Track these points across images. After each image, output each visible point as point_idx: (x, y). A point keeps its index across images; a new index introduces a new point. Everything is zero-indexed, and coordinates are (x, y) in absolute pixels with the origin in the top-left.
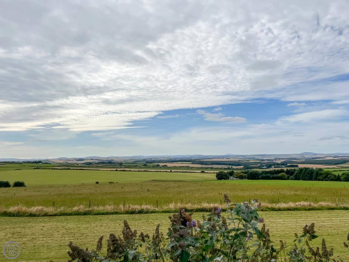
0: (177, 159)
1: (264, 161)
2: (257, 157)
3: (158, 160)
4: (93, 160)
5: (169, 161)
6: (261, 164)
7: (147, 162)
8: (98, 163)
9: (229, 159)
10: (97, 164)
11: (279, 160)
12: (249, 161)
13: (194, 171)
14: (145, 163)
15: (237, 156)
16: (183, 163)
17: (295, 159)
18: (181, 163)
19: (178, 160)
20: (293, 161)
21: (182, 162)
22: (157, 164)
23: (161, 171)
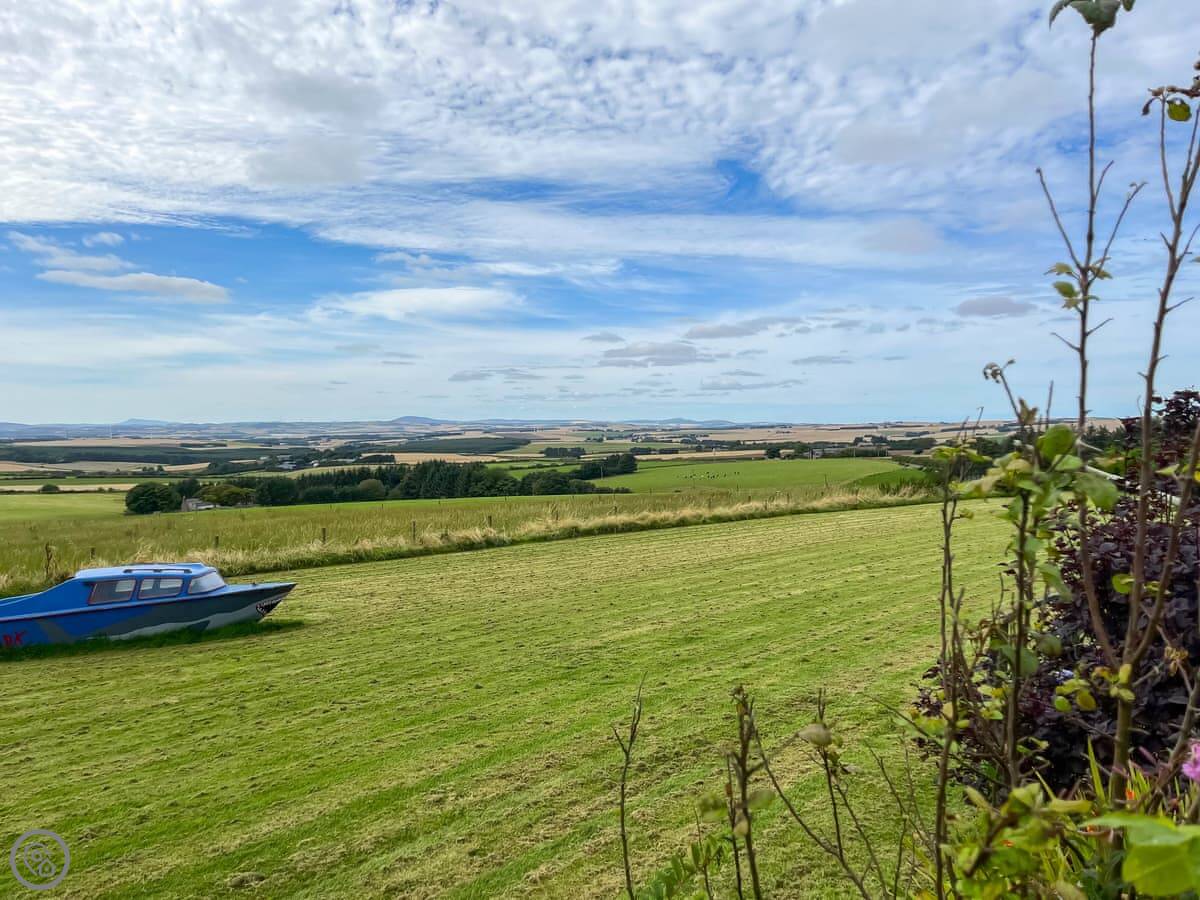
1: (278, 444)
2: (251, 432)
6: (271, 457)
9: (140, 438)
11: (328, 440)
12: (225, 445)
13: (6, 488)
15: (171, 428)
17: (378, 437)
20: (373, 445)
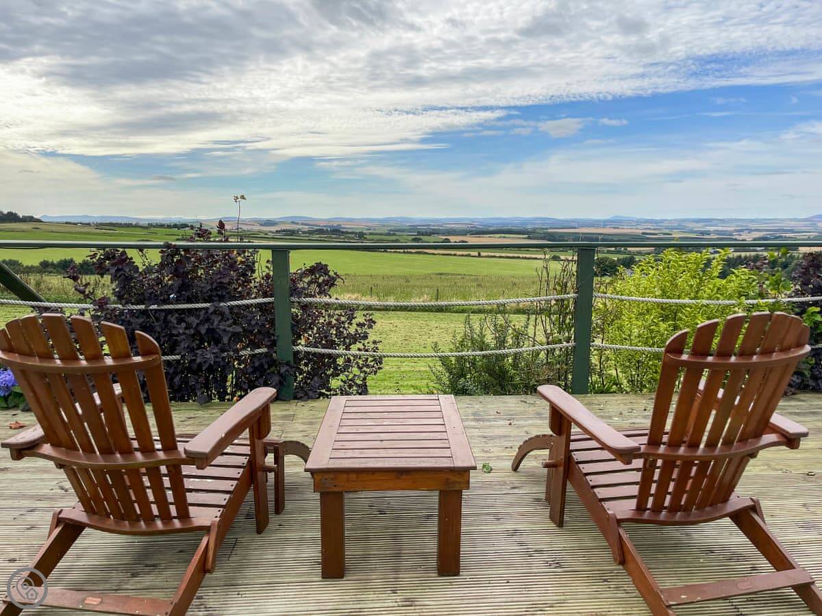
0: (490, 227)
1: (709, 234)
2: (691, 225)
3: (446, 230)
4: (297, 224)
5: (472, 231)
7: (420, 233)
8: (311, 232)
9: (618, 228)
10: (308, 235)
11: (749, 233)
12: (671, 235)
13: (533, 256)
14: (416, 234)
15: (639, 222)
16: (504, 237)
18: (500, 237)
19: (491, 229)
21: (503, 235)
22: (444, 237)
23: (455, 255)
